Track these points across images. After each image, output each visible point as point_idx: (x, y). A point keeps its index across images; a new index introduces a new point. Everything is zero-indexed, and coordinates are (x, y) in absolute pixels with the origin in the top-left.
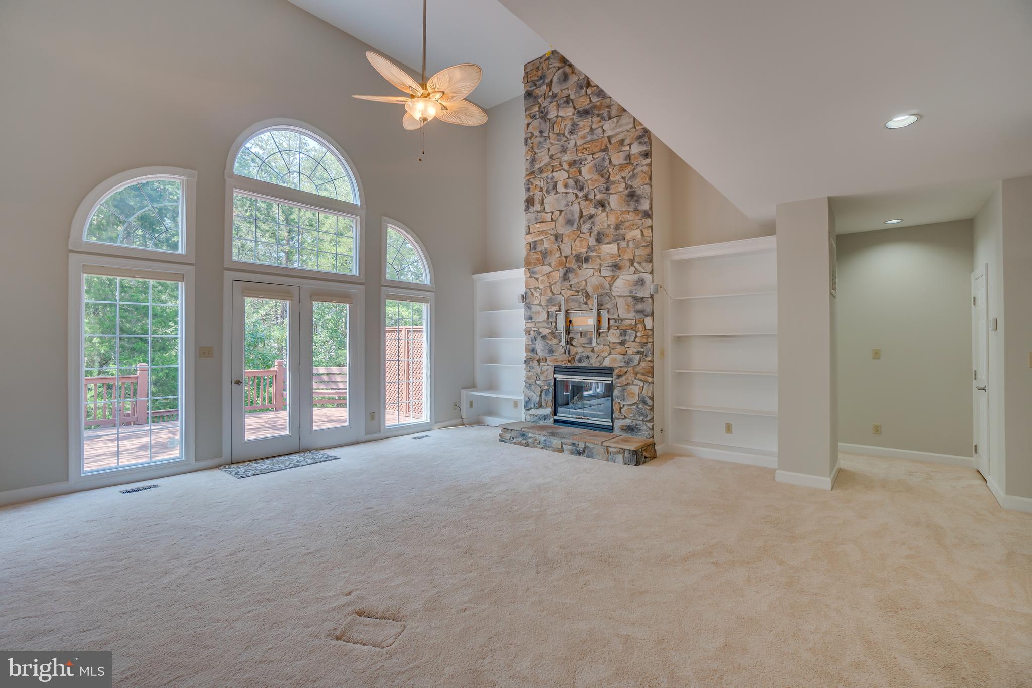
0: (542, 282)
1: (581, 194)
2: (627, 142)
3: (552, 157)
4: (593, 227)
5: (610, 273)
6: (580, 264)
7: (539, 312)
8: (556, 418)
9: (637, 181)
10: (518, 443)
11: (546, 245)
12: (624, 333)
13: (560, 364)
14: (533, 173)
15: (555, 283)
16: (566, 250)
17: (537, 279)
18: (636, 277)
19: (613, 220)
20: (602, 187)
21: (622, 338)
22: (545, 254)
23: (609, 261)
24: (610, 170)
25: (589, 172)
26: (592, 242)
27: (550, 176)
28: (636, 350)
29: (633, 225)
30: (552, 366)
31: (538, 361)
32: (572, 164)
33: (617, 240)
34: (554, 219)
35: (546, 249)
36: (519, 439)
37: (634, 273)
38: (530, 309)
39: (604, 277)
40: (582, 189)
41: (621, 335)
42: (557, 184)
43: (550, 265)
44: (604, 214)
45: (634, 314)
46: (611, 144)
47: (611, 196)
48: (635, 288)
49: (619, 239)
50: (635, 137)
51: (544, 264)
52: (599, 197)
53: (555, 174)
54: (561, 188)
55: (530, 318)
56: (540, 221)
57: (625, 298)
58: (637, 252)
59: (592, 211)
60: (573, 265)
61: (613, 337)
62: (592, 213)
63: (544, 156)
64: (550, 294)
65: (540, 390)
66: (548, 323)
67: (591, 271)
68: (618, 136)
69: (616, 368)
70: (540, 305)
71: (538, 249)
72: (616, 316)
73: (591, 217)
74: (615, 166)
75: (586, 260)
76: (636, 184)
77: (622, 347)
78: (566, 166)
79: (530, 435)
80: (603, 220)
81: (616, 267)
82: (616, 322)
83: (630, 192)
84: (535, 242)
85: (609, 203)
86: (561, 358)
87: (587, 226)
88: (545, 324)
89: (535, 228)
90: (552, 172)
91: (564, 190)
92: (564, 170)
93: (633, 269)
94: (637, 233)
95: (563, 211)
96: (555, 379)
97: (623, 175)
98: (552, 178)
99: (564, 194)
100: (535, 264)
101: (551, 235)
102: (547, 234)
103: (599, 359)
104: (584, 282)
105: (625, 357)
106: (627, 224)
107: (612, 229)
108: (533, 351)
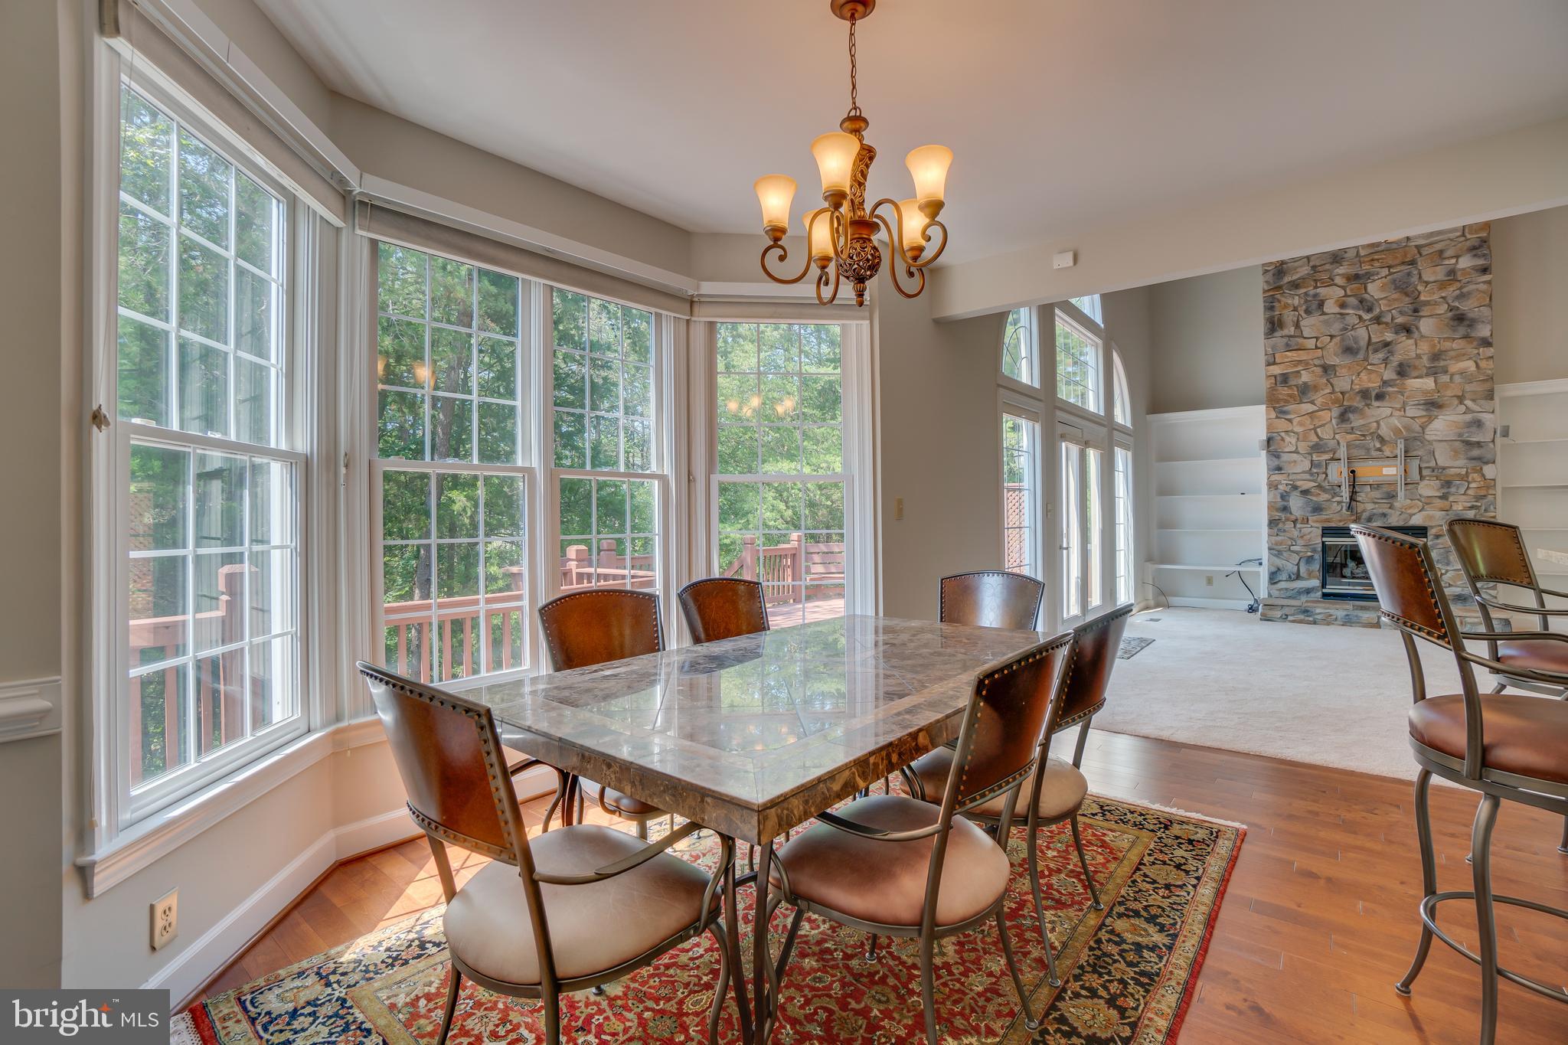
0: (1300, 424)
1: (1367, 316)
2: (1448, 254)
3: (1314, 267)
4: (1391, 358)
5: (1424, 413)
6: (1369, 402)
7: (1295, 462)
8: (1324, 591)
9: (1470, 302)
10: (1301, 622)
11: (1305, 377)
12: (1448, 484)
13: (1333, 525)
14: (1279, 288)
15: (1323, 425)
16: (1343, 383)
17: (1290, 421)
18: (1468, 417)
19: (1424, 348)
20: (1408, 309)
21: (1445, 490)
22: (1305, 390)
23: (1421, 398)
24: (1420, 288)
25: (1383, 288)
26: (1389, 374)
27: (1312, 292)
28: (1469, 505)
29: (1464, 355)
30: (1318, 528)
31: (1295, 522)
32: (1355, 278)
33: (1436, 373)
34: (1319, 345)
35: (1305, 383)
36: (1302, 617)
37: (1464, 413)
38: (1278, 457)
39: (1411, 418)
40: (1370, 310)
41: (1442, 487)
42: (1323, 303)
43: (1312, 402)
44: (1411, 342)
45: (1465, 461)
46: (1421, 255)
47: (1423, 319)
48: (1466, 430)
49: (1433, 372)
50: (1465, 248)
51: (1301, 402)
52: (1400, 320)
53: (1318, 290)
54: (1331, 307)
55: (1279, 468)
56: (1296, 348)
57: (1450, 443)
58: (1468, 388)
59: (1389, 336)
60: (1358, 403)
61: (1429, 489)
62: (1389, 340)
63: (1301, 267)
64: (1316, 439)
65: (1298, 558)
66: (1312, 474)
67: (1388, 411)
68: (1435, 245)
69: (1432, 527)
70: (1296, 452)
71: (1293, 382)
72: (1433, 464)
73: (1387, 344)
74: (1427, 283)
75: (1380, 397)
76: (1464, 306)
77: (1446, 502)
78: (1339, 280)
79: (1318, 611)
80: (1406, 348)
81: (1433, 405)
82: (1433, 471)
83: (1455, 315)
84: (1283, 375)
85: (1418, 328)
86: (1337, 517)
87: (1381, 355)
88: (1308, 476)
89: (1287, 357)
90: (1316, 287)
91: (1337, 310)
92: (1336, 285)
93: (1462, 408)
94: (1470, 365)
95: (1335, 336)
96: (1323, 542)
97: (1443, 295)
98: (1316, 295)
99: (1338, 316)
100: (1286, 401)
101: (1316, 366)
102: (1307, 364)
103: (1403, 516)
104: (1375, 424)
105: (1449, 512)
106: (1452, 353)
107: (1425, 360)
108: (1285, 509)
